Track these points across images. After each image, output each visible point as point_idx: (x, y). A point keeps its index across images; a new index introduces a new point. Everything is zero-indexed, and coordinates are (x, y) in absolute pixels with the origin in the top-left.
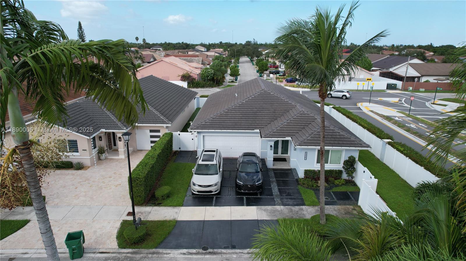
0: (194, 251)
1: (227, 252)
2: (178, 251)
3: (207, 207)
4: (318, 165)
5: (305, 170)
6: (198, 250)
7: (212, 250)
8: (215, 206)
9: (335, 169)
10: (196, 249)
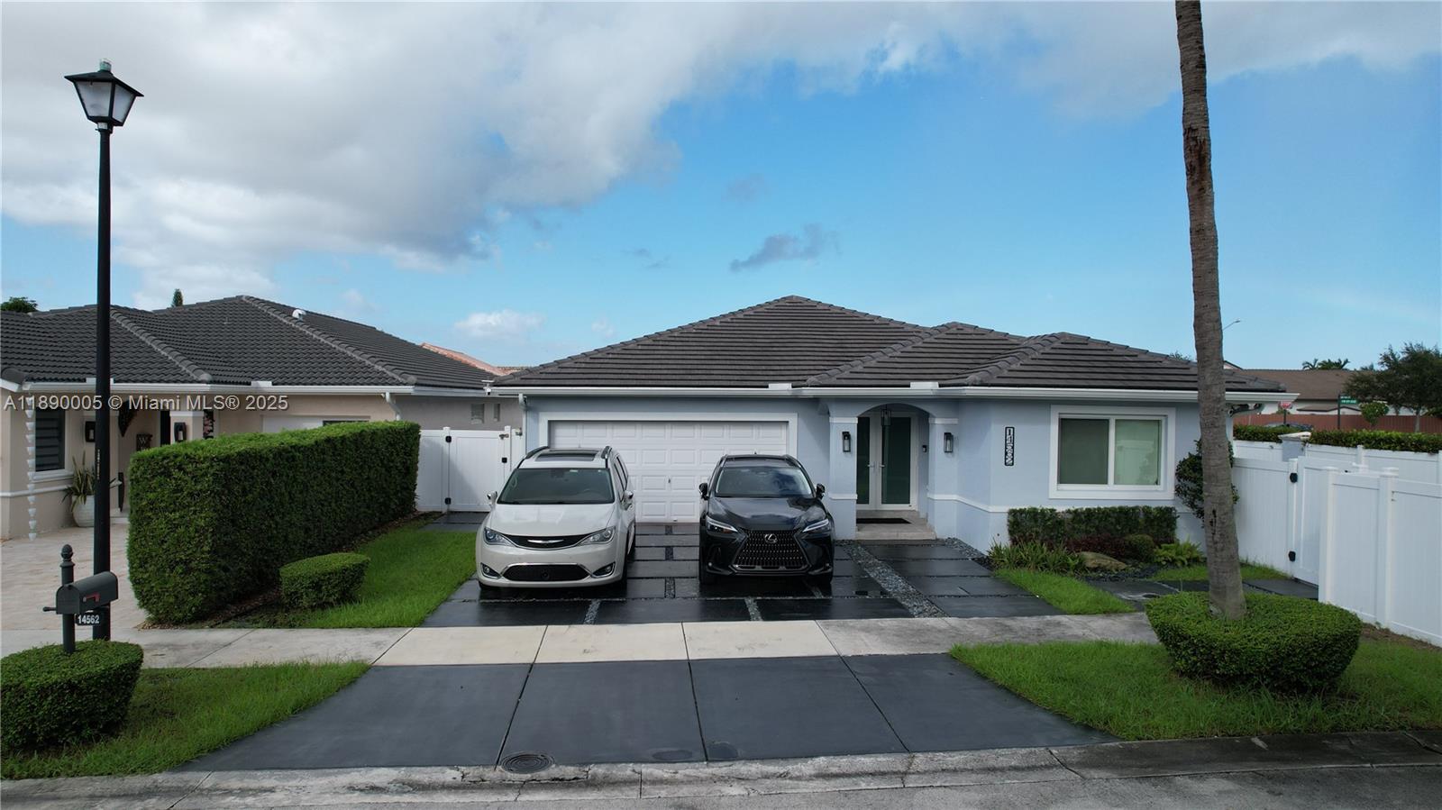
0: (450, 775)
1: (678, 776)
2: (333, 778)
3: (553, 628)
4: (1062, 490)
5: (1013, 513)
6: (473, 772)
7: (572, 768)
8: (600, 620)
9: (1141, 505)
10: (463, 768)
